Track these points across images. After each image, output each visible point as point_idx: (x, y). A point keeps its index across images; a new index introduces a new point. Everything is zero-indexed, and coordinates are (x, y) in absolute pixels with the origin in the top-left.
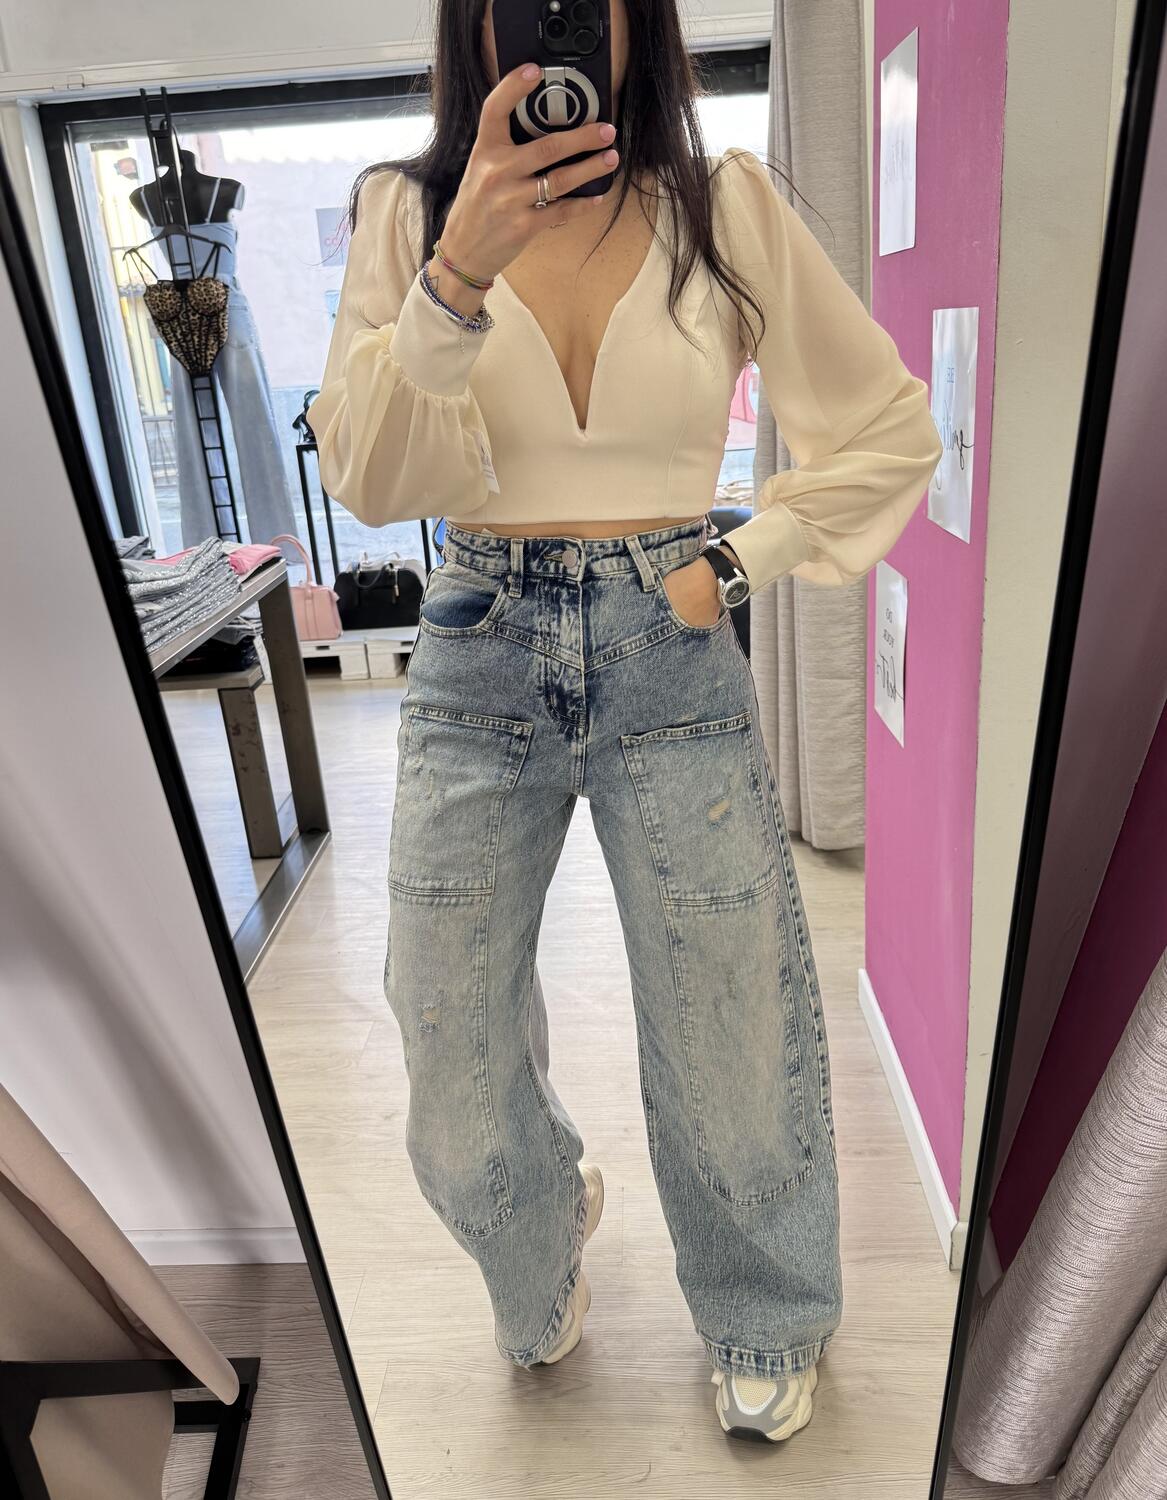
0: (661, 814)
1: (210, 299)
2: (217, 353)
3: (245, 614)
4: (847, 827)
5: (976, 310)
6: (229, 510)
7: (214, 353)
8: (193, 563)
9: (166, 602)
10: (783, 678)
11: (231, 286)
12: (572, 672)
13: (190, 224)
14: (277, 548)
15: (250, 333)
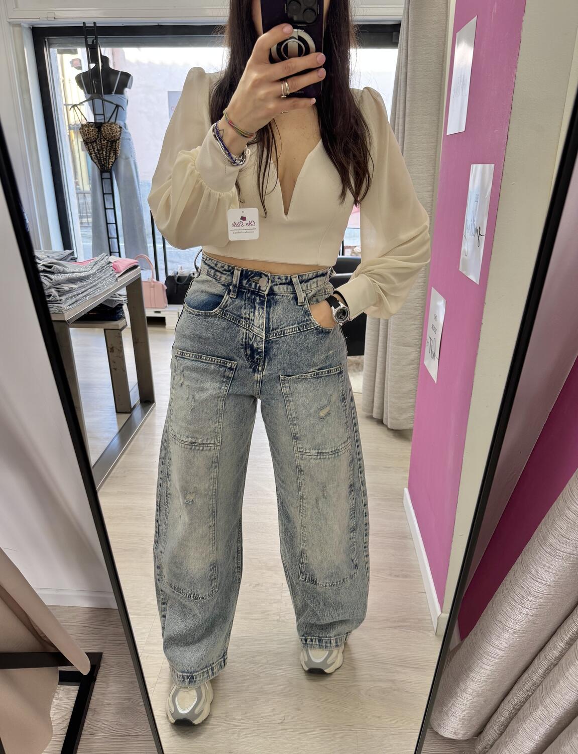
0: (296, 412)
1: (113, 133)
2: (114, 161)
3: (119, 292)
4: (405, 419)
5: (493, 166)
6: (116, 240)
7: (113, 161)
8: (94, 265)
9: (80, 284)
10: (380, 344)
11: (123, 128)
12: (258, 339)
13: (104, 94)
14: (136, 261)
15: (131, 152)
